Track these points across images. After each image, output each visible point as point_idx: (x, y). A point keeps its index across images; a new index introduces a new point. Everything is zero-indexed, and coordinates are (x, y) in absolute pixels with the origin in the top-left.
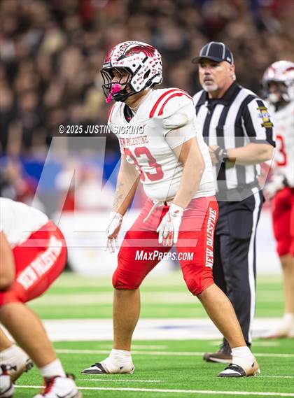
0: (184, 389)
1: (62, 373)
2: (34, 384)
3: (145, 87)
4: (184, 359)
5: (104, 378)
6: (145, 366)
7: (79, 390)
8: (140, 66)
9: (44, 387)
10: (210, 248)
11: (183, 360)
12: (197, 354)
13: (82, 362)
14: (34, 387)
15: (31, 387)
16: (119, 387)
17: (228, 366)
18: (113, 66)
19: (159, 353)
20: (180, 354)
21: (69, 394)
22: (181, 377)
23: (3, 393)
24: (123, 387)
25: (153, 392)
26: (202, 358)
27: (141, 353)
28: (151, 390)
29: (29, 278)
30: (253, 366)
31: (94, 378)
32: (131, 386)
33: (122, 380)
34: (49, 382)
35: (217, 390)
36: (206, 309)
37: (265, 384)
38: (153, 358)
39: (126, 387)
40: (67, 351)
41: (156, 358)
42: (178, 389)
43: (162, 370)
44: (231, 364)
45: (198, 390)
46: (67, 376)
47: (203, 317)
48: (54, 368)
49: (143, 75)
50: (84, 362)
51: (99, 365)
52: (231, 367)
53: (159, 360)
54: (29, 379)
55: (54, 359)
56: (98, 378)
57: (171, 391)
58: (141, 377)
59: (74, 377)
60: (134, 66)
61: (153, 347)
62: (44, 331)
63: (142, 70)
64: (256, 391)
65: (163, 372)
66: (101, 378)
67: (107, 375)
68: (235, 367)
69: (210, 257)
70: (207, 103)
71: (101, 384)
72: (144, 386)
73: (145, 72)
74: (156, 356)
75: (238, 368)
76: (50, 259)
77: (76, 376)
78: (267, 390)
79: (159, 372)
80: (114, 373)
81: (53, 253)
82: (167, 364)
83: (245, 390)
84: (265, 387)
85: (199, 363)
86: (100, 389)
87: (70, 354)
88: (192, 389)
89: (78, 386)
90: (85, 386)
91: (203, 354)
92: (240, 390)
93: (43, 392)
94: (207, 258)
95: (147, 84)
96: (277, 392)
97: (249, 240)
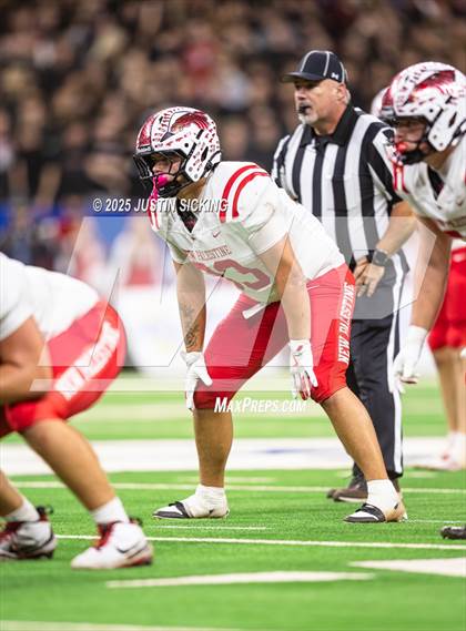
0: (300, 540)
1: (125, 518)
2: (86, 534)
3: (204, 174)
4: (301, 496)
5: (185, 524)
6: (244, 506)
7: (149, 541)
8: (195, 145)
9: (99, 538)
10: (344, 335)
11: (298, 498)
12: (318, 489)
13: (153, 502)
14: (85, 537)
15: (80, 537)
16: (206, 537)
17: (360, 507)
18: (156, 150)
19: (263, 488)
20: (294, 489)
21: (134, 547)
22: (295, 522)
23: (41, 548)
24: (211, 537)
25: (255, 544)
26: (325, 495)
27: (238, 488)
28: (252, 541)
29: (72, 383)
30: (396, 507)
31: (171, 524)
32: (224, 536)
33: (210, 527)
34: (106, 530)
35: (347, 541)
36: (333, 423)
37: (417, 532)
38: (254, 495)
39: (217, 537)
40: (132, 486)
41: (260, 495)
42: (291, 539)
43: (269, 512)
44: (365, 505)
45: (320, 540)
46: (131, 520)
47: (329, 435)
48: (113, 511)
49: (200, 157)
50: (157, 502)
51: (179, 505)
52: (365, 508)
53: (264, 498)
54: (79, 527)
55: (111, 498)
56: (176, 524)
57: (281, 542)
58: (237, 523)
59: (140, 523)
60: (187, 145)
61: (254, 480)
62: (95, 457)
63: (197, 149)
64: (402, 542)
65: (270, 516)
66: (181, 525)
67: (190, 520)
68: (370, 509)
69: (345, 349)
70: (313, 141)
71: (180, 533)
72: (243, 535)
73: (201, 152)
74: (259, 492)
75: (374, 510)
76: (102, 355)
77: (144, 521)
78: (419, 541)
79: (265, 515)
80: (199, 518)
81: (107, 347)
82: (276, 504)
83: (388, 541)
84: (417, 536)
85: (321, 502)
86: (180, 539)
87: (136, 491)
88: (312, 540)
89: (147, 535)
90: (158, 536)
91: (328, 489)
92: (381, 541)
93: (97, 544)
94: (340, 349)
95: (207, 169)
96: (433, 543)
97: (389, 327)
